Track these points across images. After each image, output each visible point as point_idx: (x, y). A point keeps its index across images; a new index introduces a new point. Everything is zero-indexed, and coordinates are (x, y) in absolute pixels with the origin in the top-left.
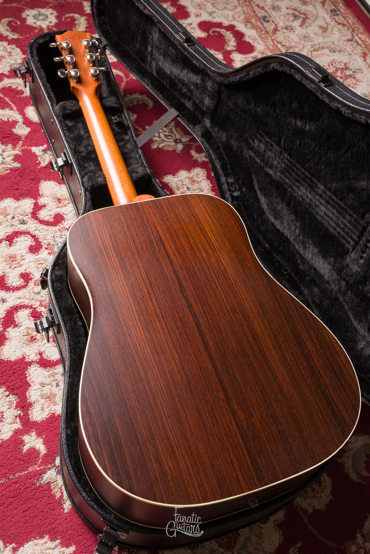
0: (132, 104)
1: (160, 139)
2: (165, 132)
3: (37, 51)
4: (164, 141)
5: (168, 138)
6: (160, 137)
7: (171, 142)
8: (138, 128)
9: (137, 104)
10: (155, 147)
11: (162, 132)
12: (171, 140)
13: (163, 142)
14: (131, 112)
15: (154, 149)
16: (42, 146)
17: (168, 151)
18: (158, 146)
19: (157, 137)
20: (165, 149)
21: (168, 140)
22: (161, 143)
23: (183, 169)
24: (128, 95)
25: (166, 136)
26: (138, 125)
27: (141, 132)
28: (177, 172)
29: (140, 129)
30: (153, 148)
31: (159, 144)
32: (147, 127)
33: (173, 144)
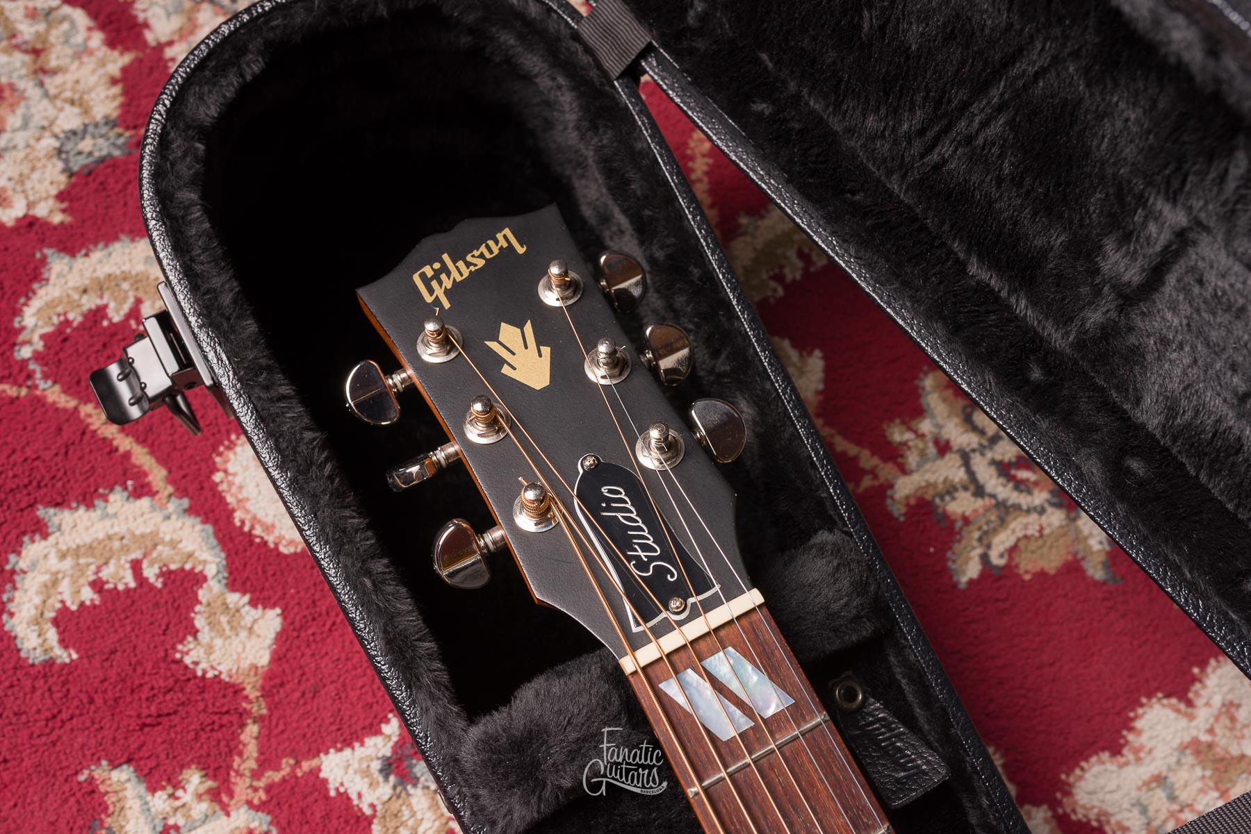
0: (779, 278)
1: (980, 503)
2: (994, 440)
3: (208, 212)
4: (1005, 510)
5: (1020, 485)
6: (979, 491)
7: (1041, 511)
8: (853, 450)
9: (806, 273)
10: (972, 570)
11: (982, 449)
12: (1040, 497)
13: (1003, 522)
14: (786, 344)
15: (971, 582)
16: (378, 732)
17: (1041, 575)
18: (985, 558)
19: (965, 488)
20: (1027, 566)
21: (1024, 500)
22: (995, 531)
23: (1150, 696)
24: (744, 220)
25: (1004, 469)
26: (847, 435)
27: (873, 473)
28: (1128, 725)
29: (867, 460)
30: (964, 580)
31: (985, 539)
32: (898, 434)
33: (1056, 518)
